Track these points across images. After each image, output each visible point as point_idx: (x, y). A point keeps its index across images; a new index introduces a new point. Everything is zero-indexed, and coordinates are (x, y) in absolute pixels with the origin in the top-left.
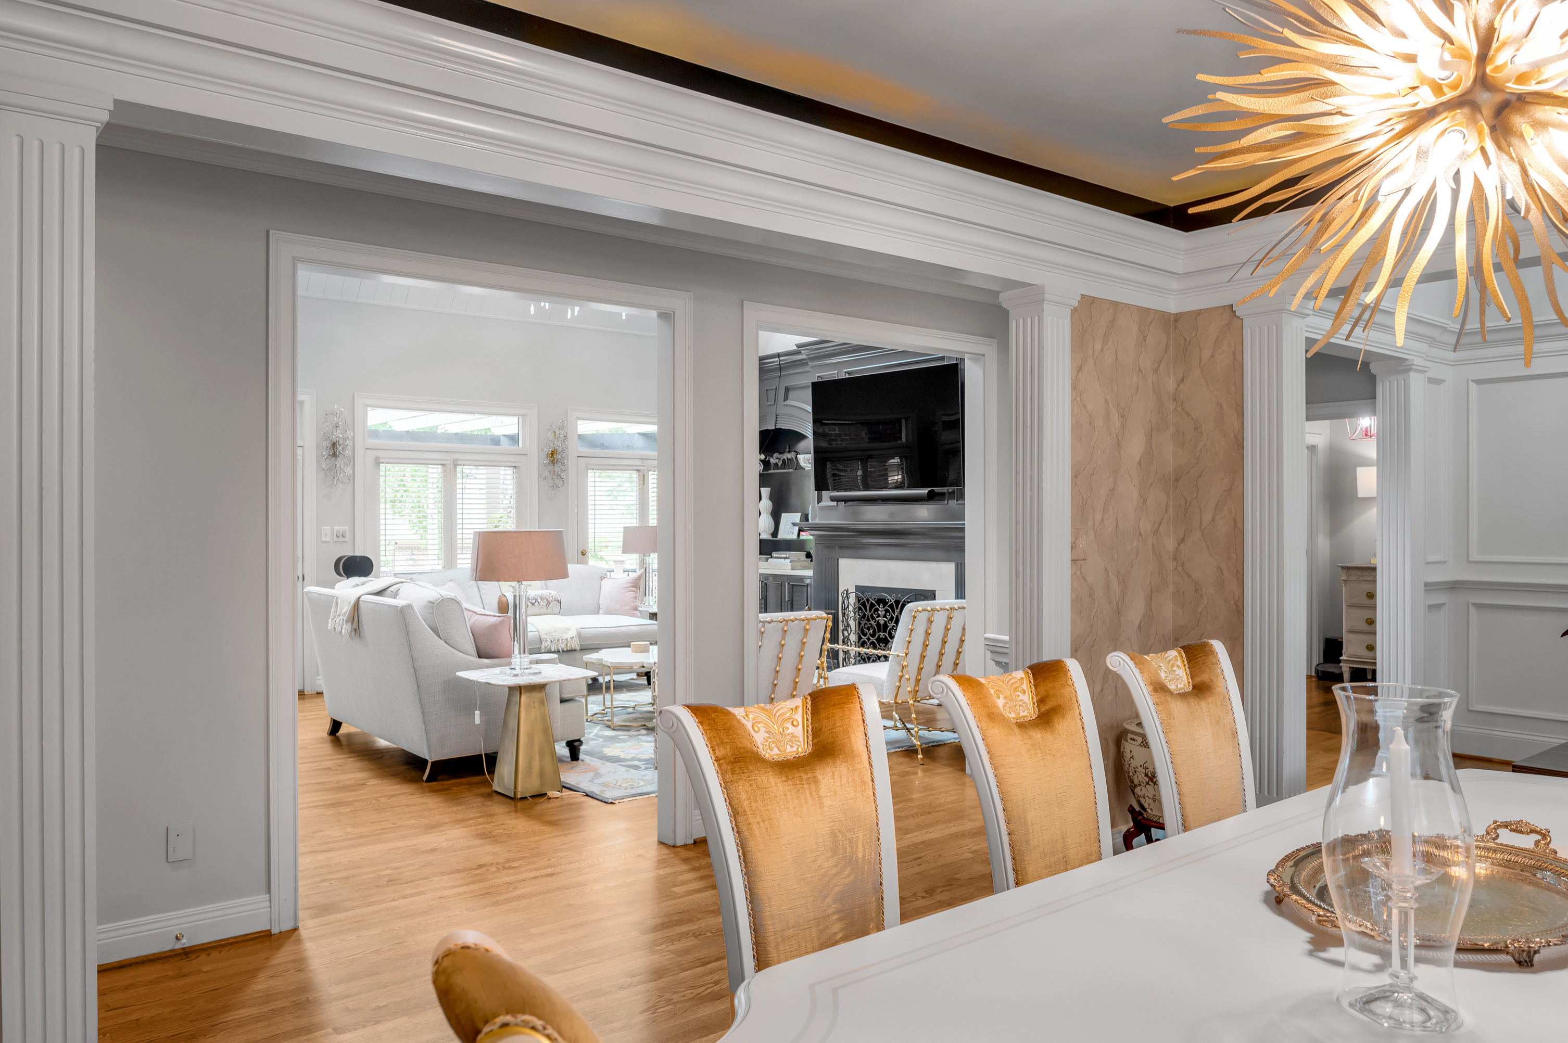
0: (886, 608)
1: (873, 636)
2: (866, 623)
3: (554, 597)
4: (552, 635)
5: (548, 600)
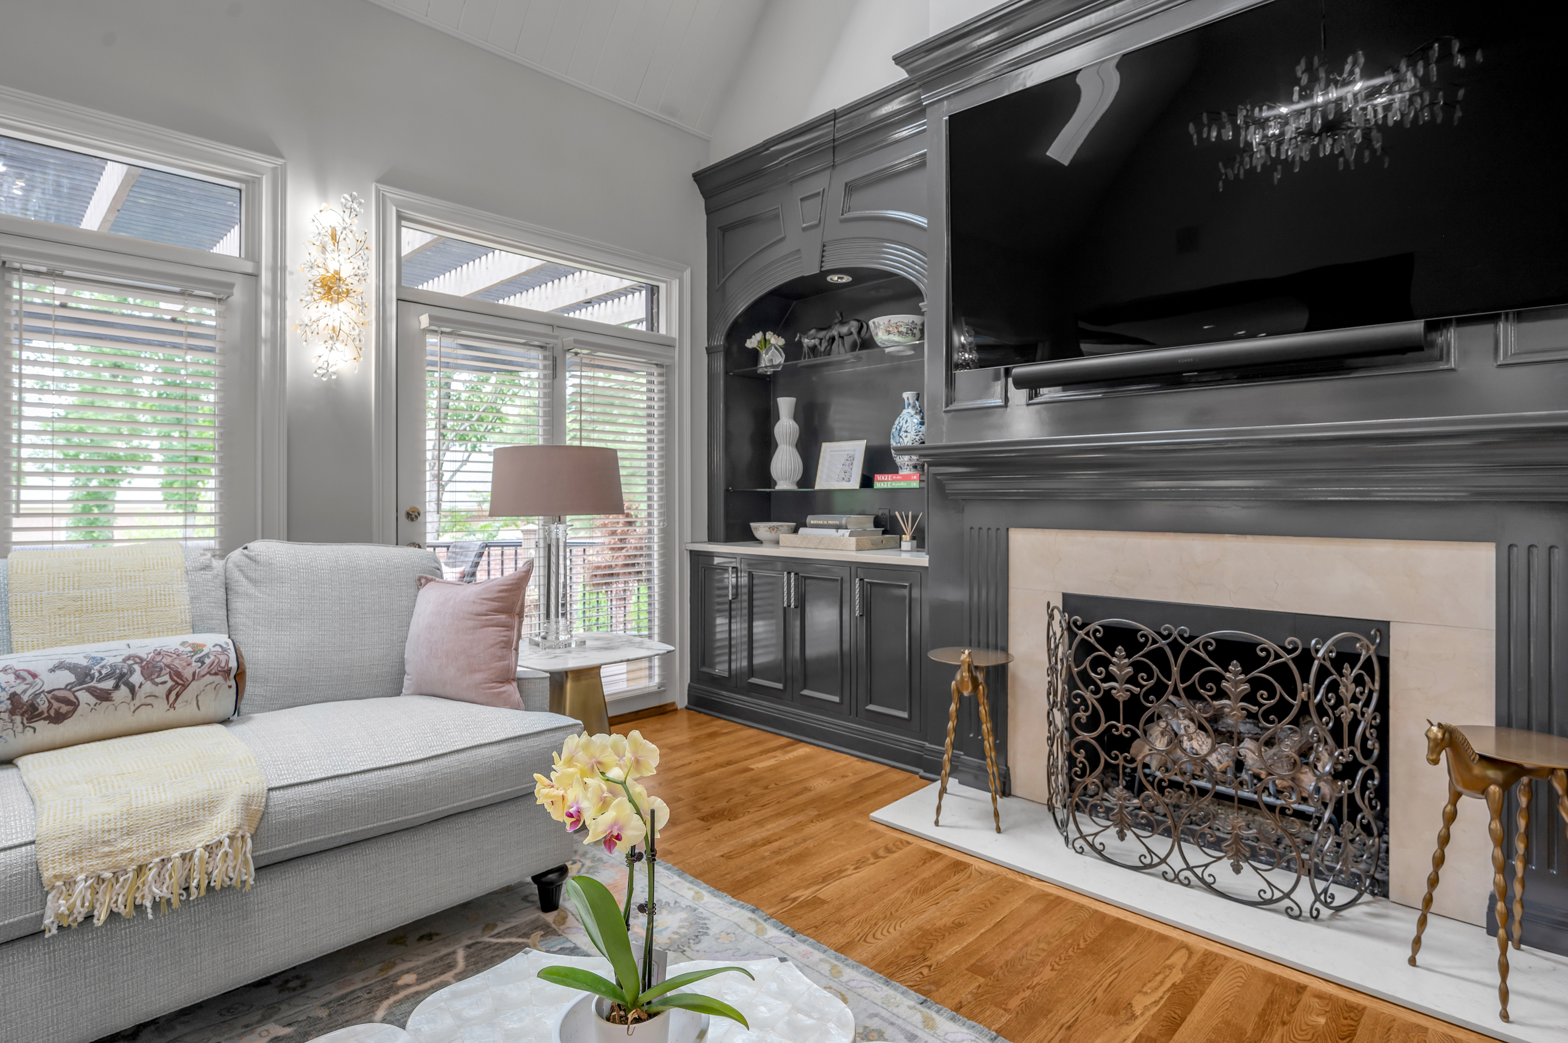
3: (207, 661)
4: (107, 855)
5: (179, 675)
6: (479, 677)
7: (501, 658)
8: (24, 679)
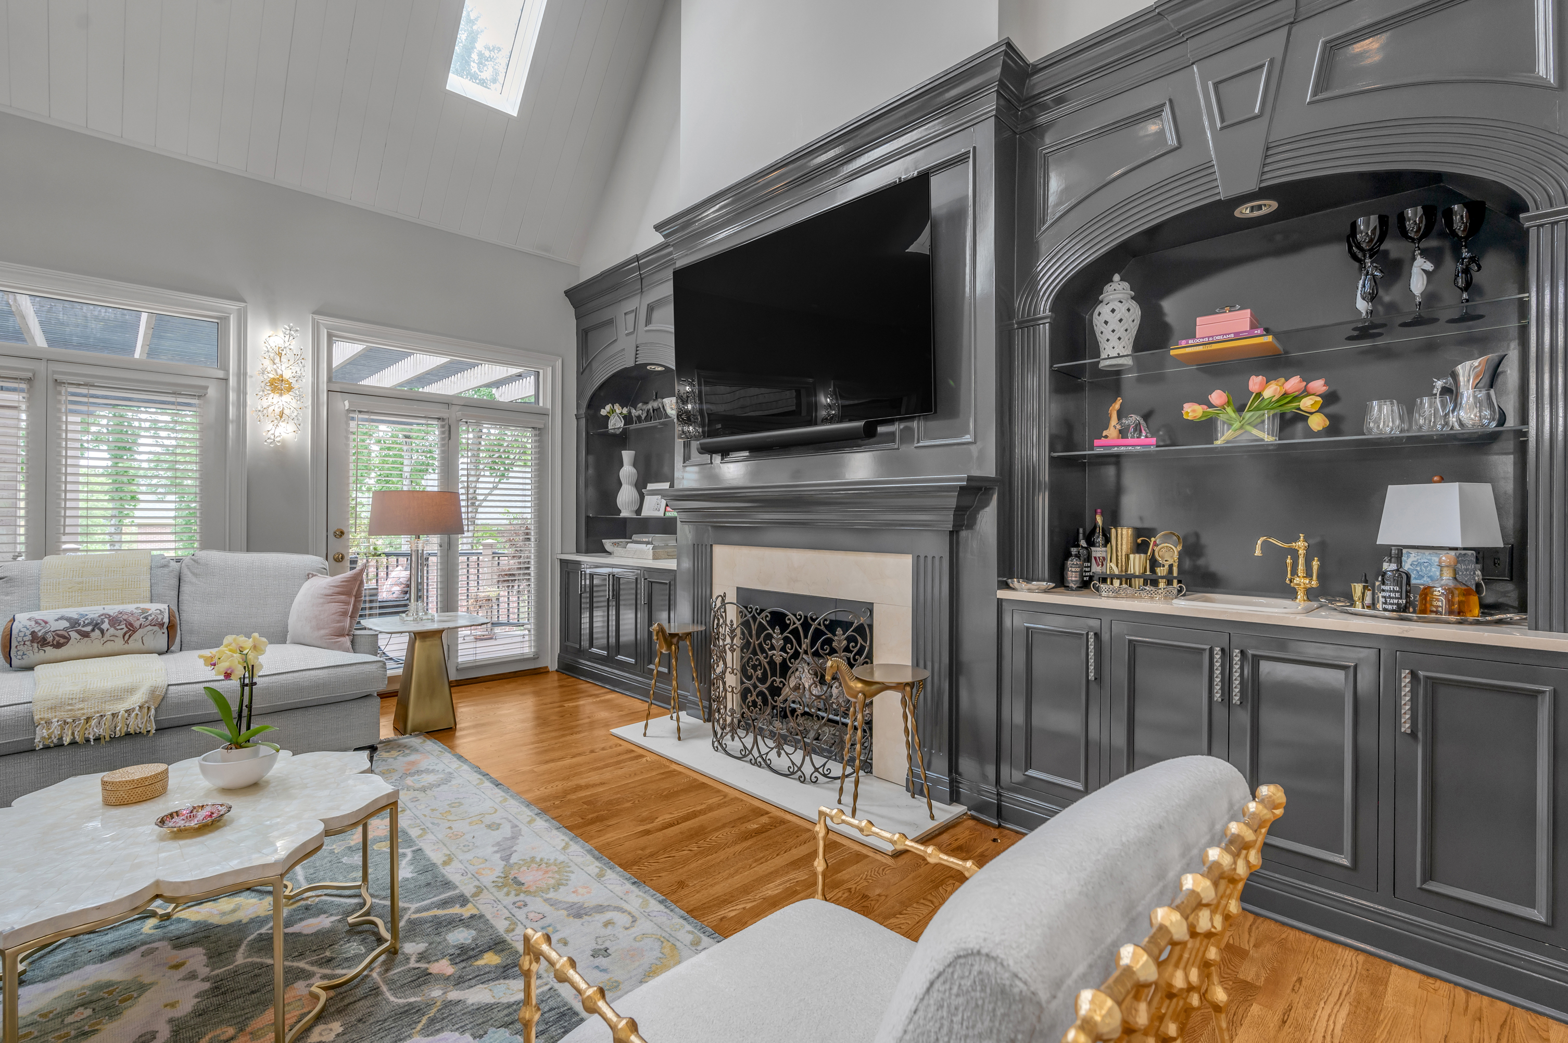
0: (785, 634)
1: (763, 680)
2: (750, 658)
3: (150, 618)
4: (71, 710)
5: (131, 625)
6: (323, 632)
7: (339, 622)
8: (40, 624)
